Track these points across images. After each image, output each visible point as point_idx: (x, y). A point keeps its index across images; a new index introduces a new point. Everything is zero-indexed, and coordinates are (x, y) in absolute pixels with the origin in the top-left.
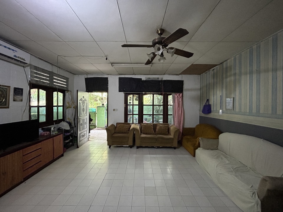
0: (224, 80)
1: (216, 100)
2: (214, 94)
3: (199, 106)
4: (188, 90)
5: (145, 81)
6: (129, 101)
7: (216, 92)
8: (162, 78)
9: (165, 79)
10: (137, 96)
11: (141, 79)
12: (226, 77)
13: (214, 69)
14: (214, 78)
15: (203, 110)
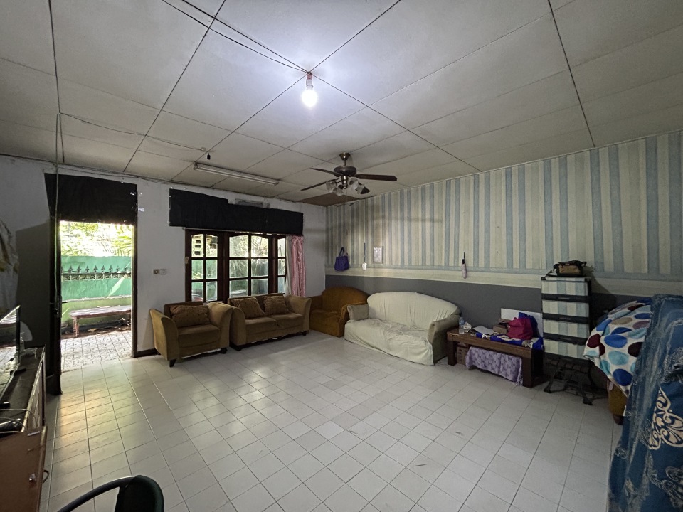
0: (370, 223)
1: (358, 249)
2: (353, 241)
3: (324, 259)
4: (310, 231)
5: (236, 206)
6: (194, 249)
7: (357, 238)
8: (269, 204)
9: (275, 207)
10: (214, 238)
11: (227, 200)
12: (373, 219)
13: (353, 204)
14: (352, 217)
15: (336, 264)
